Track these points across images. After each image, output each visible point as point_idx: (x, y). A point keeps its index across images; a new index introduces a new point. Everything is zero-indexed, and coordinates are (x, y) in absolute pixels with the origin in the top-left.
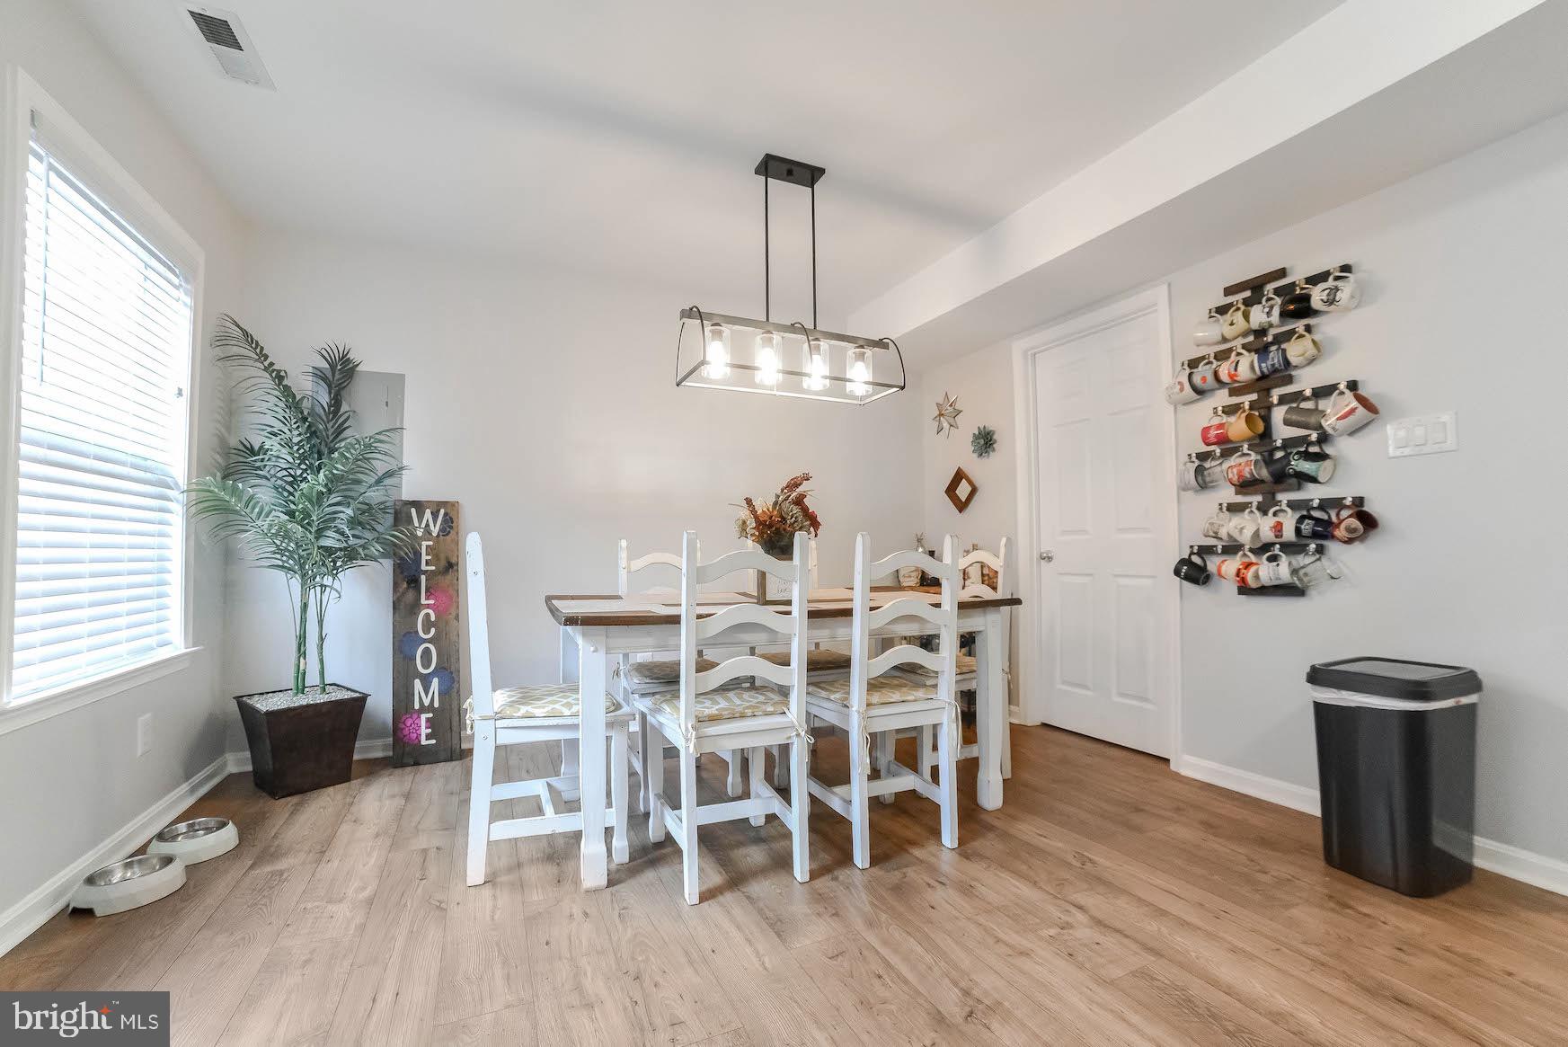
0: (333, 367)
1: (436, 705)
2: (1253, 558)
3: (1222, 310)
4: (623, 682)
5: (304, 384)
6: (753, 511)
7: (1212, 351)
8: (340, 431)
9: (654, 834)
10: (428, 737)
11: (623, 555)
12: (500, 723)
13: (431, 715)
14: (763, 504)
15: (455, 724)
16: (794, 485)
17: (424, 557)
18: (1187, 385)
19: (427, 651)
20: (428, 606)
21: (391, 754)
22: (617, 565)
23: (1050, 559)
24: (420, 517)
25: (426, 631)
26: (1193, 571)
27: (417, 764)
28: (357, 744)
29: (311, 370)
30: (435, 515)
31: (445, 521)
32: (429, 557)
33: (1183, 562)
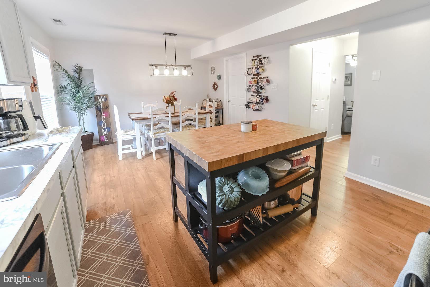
0: (77, 69)
1: (107, 134)
2: (254, 104)
3: (253, 60)
4: (144, 128)
5: (72, 73)
6: (165, 98)
7: (251, 67)
8: (81, 82)
9: (149, 152)
10: (106, 140)
11: (142, 105)
12: (123, 136)
13: (106, 136)
14: (167, 96)
15: (111, 137)
16: (172, 93)
17: (102, 106)
18: (247, 73)
19: (104, 124)
20: (103, 115)
21: (99, 143)
22: (141, 107)
23: (230, 101)
24: (100, 98)
25: (104, 120)
26: (248, 106)
27: (104, 145)
28: (93, 142)
29: (72, 70)
30: (103, 98)
31: (105, 98)
32: (103, 106)
33: (246, 104)
